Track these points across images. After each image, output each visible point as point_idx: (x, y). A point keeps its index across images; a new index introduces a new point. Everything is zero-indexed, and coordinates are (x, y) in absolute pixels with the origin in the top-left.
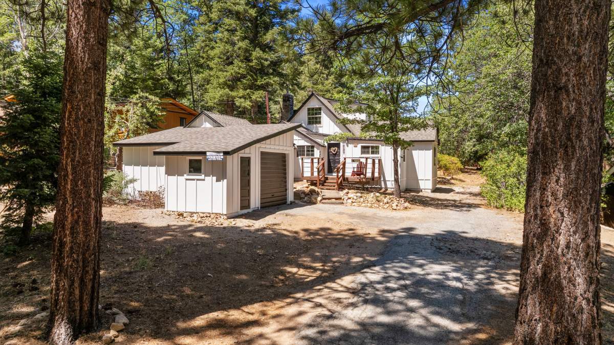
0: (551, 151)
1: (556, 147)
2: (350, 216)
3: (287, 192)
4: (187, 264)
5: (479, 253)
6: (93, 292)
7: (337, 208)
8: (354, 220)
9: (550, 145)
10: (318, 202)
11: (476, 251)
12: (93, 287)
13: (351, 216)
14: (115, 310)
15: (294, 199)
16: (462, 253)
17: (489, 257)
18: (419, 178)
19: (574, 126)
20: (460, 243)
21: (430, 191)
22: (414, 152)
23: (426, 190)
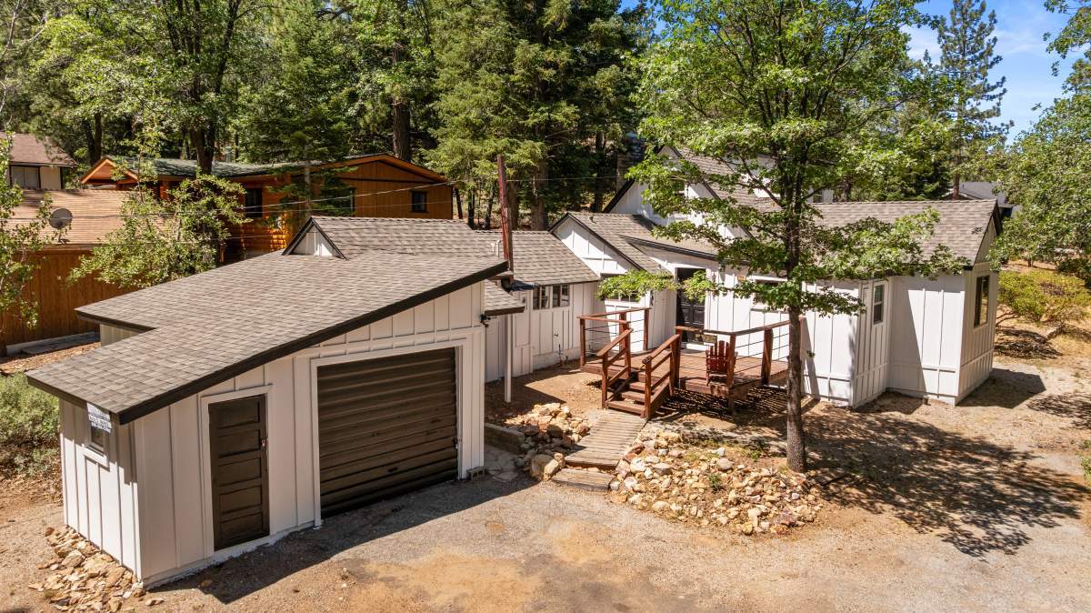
3: (458, 446)
10: (546, 477)
18: (924, 364)
21: (952, 401)
22: (911, 293)
23: (941, 398)
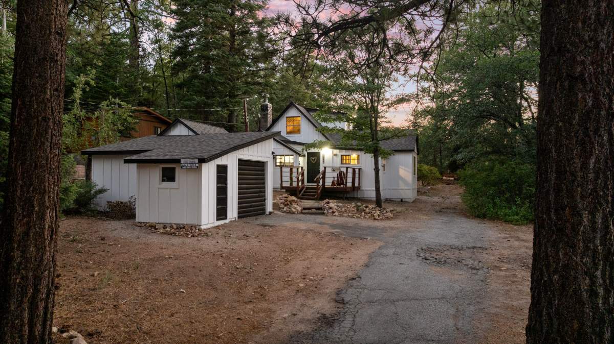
0: (566, 148)
1: (571, 144)
2: (331, 226)
3: (266, 202)
4: (157, 279)
5: (467, 263)
6: (45, 314)
7: (317, 218)
8: (335, 230)
9: (565, 142)
11: (463, 261)
12: (46, 308)
13: (333, 226)
14: (72, 333)
15: (273, 209)
16: (448, 263)
17: (477, 267)
19: (592, 120)
20: (446, 253)
